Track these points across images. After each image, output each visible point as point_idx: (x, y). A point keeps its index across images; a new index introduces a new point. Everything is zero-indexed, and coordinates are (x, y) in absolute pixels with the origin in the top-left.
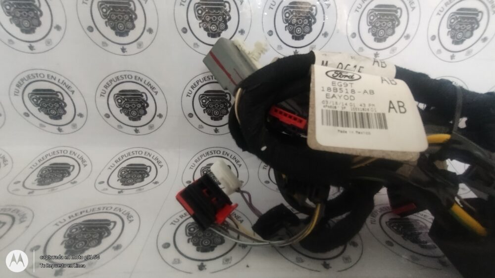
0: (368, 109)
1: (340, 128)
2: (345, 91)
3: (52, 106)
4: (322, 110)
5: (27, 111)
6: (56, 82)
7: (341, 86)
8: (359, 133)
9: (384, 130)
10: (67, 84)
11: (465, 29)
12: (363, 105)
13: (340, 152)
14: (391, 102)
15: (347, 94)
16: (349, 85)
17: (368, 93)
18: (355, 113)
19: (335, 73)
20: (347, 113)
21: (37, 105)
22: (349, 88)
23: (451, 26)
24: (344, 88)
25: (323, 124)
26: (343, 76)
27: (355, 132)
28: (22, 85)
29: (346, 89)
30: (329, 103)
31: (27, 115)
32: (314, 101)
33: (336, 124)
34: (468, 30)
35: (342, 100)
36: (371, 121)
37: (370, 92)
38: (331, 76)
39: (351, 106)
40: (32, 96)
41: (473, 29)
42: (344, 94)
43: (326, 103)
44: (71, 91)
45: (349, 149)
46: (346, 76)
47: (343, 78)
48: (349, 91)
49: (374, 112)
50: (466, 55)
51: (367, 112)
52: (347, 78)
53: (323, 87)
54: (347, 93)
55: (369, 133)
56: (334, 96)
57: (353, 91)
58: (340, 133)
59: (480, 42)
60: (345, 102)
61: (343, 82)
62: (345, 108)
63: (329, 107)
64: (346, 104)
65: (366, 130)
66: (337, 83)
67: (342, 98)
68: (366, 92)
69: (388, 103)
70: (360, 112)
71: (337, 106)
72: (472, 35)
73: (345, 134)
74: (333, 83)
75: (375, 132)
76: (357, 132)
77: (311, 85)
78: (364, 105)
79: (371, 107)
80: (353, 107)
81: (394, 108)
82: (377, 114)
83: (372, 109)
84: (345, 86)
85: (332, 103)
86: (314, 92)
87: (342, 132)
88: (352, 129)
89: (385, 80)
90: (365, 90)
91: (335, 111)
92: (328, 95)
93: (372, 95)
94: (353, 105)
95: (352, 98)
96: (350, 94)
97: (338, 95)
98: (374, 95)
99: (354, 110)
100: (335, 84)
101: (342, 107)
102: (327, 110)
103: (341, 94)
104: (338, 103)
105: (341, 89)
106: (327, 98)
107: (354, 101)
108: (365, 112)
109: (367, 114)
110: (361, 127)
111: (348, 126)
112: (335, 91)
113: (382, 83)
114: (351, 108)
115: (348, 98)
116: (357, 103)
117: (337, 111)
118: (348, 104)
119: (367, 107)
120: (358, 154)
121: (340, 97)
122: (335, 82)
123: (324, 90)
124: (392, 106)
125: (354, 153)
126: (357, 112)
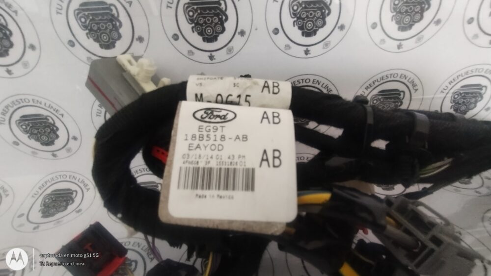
0: (237, 163)
1: (200, 192)
2: (213, 138)
3: (43, 132)
4: (181, 168)
5: (16, 140)
6: (43, 106)
7: (209, 130)
8: (221, 197)
9: (249, 193)
10: (54, 107)
11: (412, 12)
12: (231, 157)
13: (194, 224)
14: (265, 152)
15: (215, 143)
16: (220, 129)
17: (240, 140)
18: (220, 169)
19: (205, 113)
20: (211, 169)
21: (26, 132)
22: (219, 134)
23: (395, 9)
24: (212, 134)
25: (178, 187)
26: (214, 116)
27: (216, 196)
28: (7, 112)
29: (215, 135)
30: (190, 156)
31: (16, 144)
32: (173, 155)
33: (195, 186)
34: (417, 13)
35: (209, 152)
36: (237, 179)
37: (243, 138)
38: (199, 118)
39: (217, 159)
40: (19, 123)
41: (422, 11)
42: (211, 142)
43: (187, 156)
44: (61, 114)
45: (206, 220)
46: (219, 116)
47: (213, 120)
48: (218, 138)
49: (243, 167)
50: (416, 42)
51: (235, 166)
52: (218, 120)
53: (186, 135)
54: (215, 140)
55: (231, 197)
56: (198, 147)
57: (223, 138)
58: (198, 199)
59: (432, 25)
61: (212, 125)
62: (209, 162)
63: (189, 163)
64: (212, 157)
65: (229, 193)
66: (204, 128)
67: (208, 148)
68: (239, 138)
69: (262, 152)
70: (227, 167)
71: (199, 161)
72: (422, 18)
73: (204, 199)
74: (200, 128)
75: (240, 195)
76: (218, 196)
77: (173, 132)
78: (233, 156)
79: (241, 159)
80: (219, 160)
81: (267, 160)
82: (246, 169)
83: (241, 162)
84: (215, 130)
85: (194, 157)
86: (175, 142)
87: (200, 197)
88: (214, 192)
89: (267, 118)
90: (238, 136)
91: (196, 168)
92: (191, 145)
93: (244, 142)
94: (220, 157)
95: (220, 148)
96: (219, 142)
97: (204, 145)
98: (247, 142)
99: (220, 165)
100: (202, 129)
101: (206, 162)
102: (186, 168)
103: (208, 142)
104: (202, 156)
105: (209, 135)
106: (189, 150)
107: (223, 151)
108: (232, 167)
109: (235, 169)
110: (224, 189)
111: (209, 188)
112: (201, 139)
113: (262, 122)
114: (217, 162)
115: (216, 148)
116: (225, 154)
117: (199, 168)
118: (214, 157)
119: (236, 159)
120: (215, 227)
121: (206, 147)
122: (202, 126)
123: (188, 139)
124: (265, 158)
125: (211, 226)
126: (223, 167)
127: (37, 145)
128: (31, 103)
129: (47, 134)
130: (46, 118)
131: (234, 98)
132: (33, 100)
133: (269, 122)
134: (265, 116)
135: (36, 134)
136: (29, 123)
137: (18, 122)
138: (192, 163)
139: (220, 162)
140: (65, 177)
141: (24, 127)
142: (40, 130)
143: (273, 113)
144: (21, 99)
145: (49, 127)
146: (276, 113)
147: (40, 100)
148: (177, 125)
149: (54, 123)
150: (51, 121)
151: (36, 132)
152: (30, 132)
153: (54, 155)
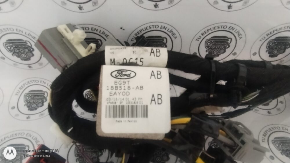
0: (138, 102)
1: (118, 119)
2: (123, 88)
4: (106, 106)
7: (121, 84)
8: (130, 121)
9: (145, 119)
12: (134, 99)
13: (116, 136)
14: (153, 96)
15: (124, 91)
16: (127, 82)
17: (139, 89)
18: (129, 106)
19: (118, 73)
20: (123, 106)
24: (122, 86)
25: (106, 117)
26: (123, 75)
27: (127, 121)
29: (125, 87)
30: (111, 99)
32: (101, 99)
33: (115, 116)
35: (121, 96)
37: (141, 88)
38: (115, 76)
39: (127, 100)
42: (122, 90)
43: (109, 99)
45: (122, 134)
46: (126, 75)
47: (123, 77)
48: (126, 88)
49: (141, 104)
51: (137, 104)
52: (126, 77)
53: (108, 87)
54: (125, 89)
55: (135, 121)
56: (115, 93)
57: (129, 88)
60: (122, 97)
61: (122, 80)
62: (122, 102)
63: (111, 103)
64: (123, 99)
65: (134, 119)
66: (118, 82)
67: (121, 94)
68: (138, 88)
69: (151, 96)
70: (132, 104)
71: (117, 101)
73: (120, 123)
74: (115, 82)
75: (140, 120)
76: (128, 121)
78: (136, 98)
79: (140, 100)
80: (127, 101)
81: (154, 100)
82: (143, 106)
83: (140, 101)
84: (124, 83)
85: (113, 100)
86: (101, 91)
87: (118, 122)
88: (126, 119)
89: (154, 75)
90: (137, 86)
91: (115, 106)
92: (111, 93)
93: (141, 90)
94: (128, 99)
95: (128, 94)
96: (127, 90)
97: (118, 92)
98: (143, 90)
99: (128, 103)
100: (117, 83)
101: (120, 102)
102: (110, 106)
103: (121, 91)
104: (118, 99)
105: (121, 86)
106: (110, 95)
107: (129, 96)
108: (135, 105)
109: (137, 106)
110: (131, 117)
111: (123, 117)
112: (116, 89)
113: (151, 78)
114: (126, 102)
115: (125, 94)
116: (130, 97)
117: (116, 106)
118: (125, 99)
119: (137, 100)
120: (128, 137)
121: (119, 94)
122: (117, 81)
123: (109, 89)
124: (153, 99)
125: (125, 137)
126: (130, 105)
127: (18, 60)
128: (15, 31)
129: (25, 53)
130: (25, 42)
131: (133, 60)
132: (17, 30)
133: (155, 78)
134: (153, 74)
135: (18, 53)
136: (12, 45)
137: (4, 44)
138: (112, 103)
139: (128, 102)
140: (37, 81)
141: (9, 48)
142: (20, 50)
143: (157, 71)
144: (7, 29)
145: (27, 48)
146: (159, 71)
147: (22, 29)
148: (102, 81)
149: (31, 46)
150: (29, 44)
151: (17, 51)
152: (13, 51)
153: (30, 67)
